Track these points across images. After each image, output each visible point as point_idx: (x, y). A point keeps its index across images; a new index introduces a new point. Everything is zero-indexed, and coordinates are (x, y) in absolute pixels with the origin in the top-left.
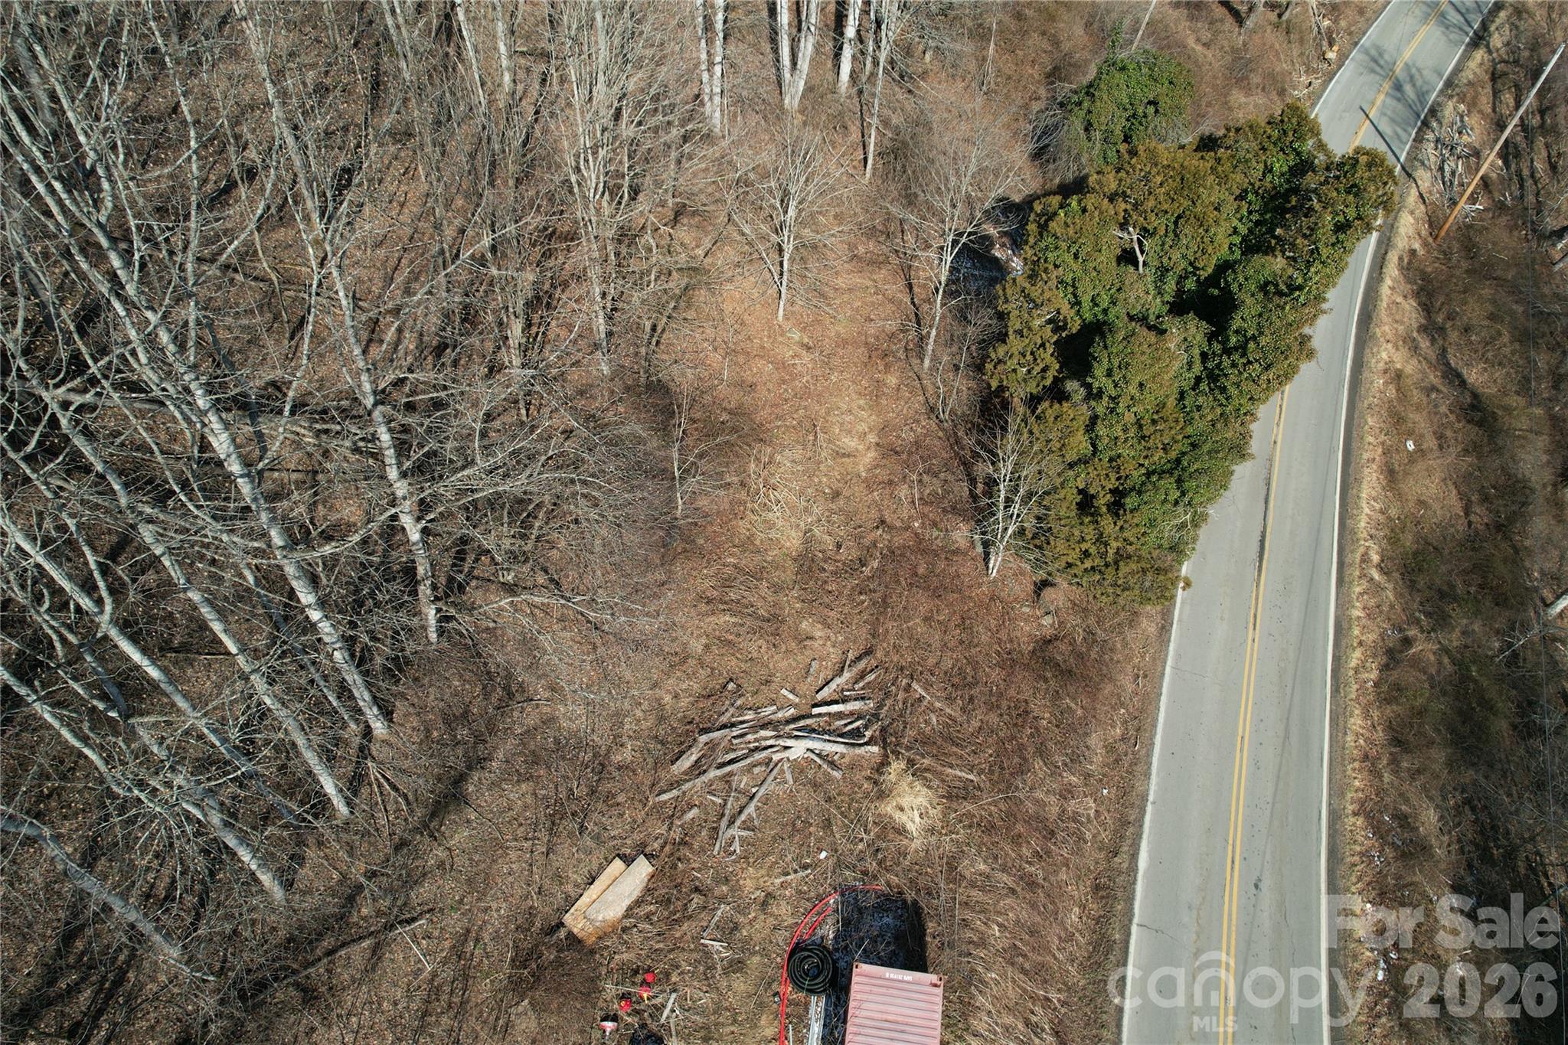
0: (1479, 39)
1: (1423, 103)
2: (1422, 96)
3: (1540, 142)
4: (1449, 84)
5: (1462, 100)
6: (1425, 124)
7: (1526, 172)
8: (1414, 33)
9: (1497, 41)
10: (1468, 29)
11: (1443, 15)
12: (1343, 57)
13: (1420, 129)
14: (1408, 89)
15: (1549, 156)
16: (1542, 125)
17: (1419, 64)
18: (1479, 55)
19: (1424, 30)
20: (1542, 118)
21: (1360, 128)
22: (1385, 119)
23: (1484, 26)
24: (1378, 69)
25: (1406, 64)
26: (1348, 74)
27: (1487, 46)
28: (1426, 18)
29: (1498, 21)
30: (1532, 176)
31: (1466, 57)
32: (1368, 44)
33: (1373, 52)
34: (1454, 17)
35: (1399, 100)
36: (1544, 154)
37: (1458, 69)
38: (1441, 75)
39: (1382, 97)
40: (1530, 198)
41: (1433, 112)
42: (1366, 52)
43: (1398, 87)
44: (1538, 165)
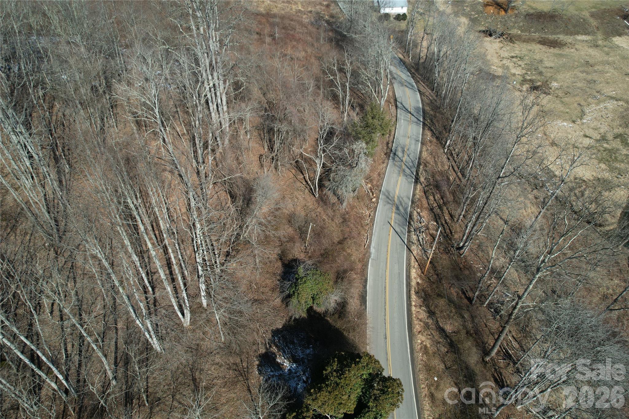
0: (417, 180)
1: (406, 213)
2: (405, 209)
3: (445, 208)
4: (413, 202)
5: (418, 208)
6: (409, 223)
7: (444, 222)
8: (397, 181)
9: (422, 179)
10: (413, 175)
11: (404, 171)
12: (378, 198)
13: (408, 226)
14: (401, 208)
15: (449, 212)
16: (444, 203)
17: (402, 196)
18: (419, 186)
19: (400, 178)
20: (443, 200)
21: (390, 232)
22: (397, 225)
23: (417, 174)
24: (390, 201)
25: (398, 197)
26: (381, 206)
27: (420, 182)
28: (399, 174)
29: (421, 170)
30: (446, 223)
31: (415, 189)
32: (384, 190)
33: (387, 194)
34: (408, 171)
35: (399, 214)
36: (447, 212)
37: (414, 195)
38: (409, 199)
39: (394, 214)
40: (448, 231)
41: (411, 216)
42: (384, 194)
43: (397, 208)
44: (447, 218)
